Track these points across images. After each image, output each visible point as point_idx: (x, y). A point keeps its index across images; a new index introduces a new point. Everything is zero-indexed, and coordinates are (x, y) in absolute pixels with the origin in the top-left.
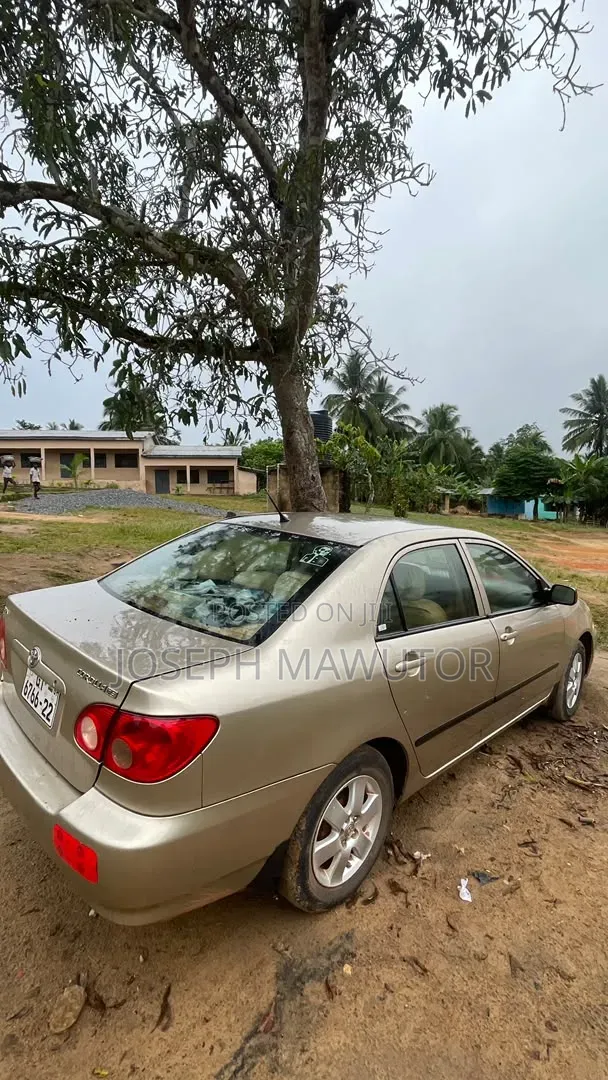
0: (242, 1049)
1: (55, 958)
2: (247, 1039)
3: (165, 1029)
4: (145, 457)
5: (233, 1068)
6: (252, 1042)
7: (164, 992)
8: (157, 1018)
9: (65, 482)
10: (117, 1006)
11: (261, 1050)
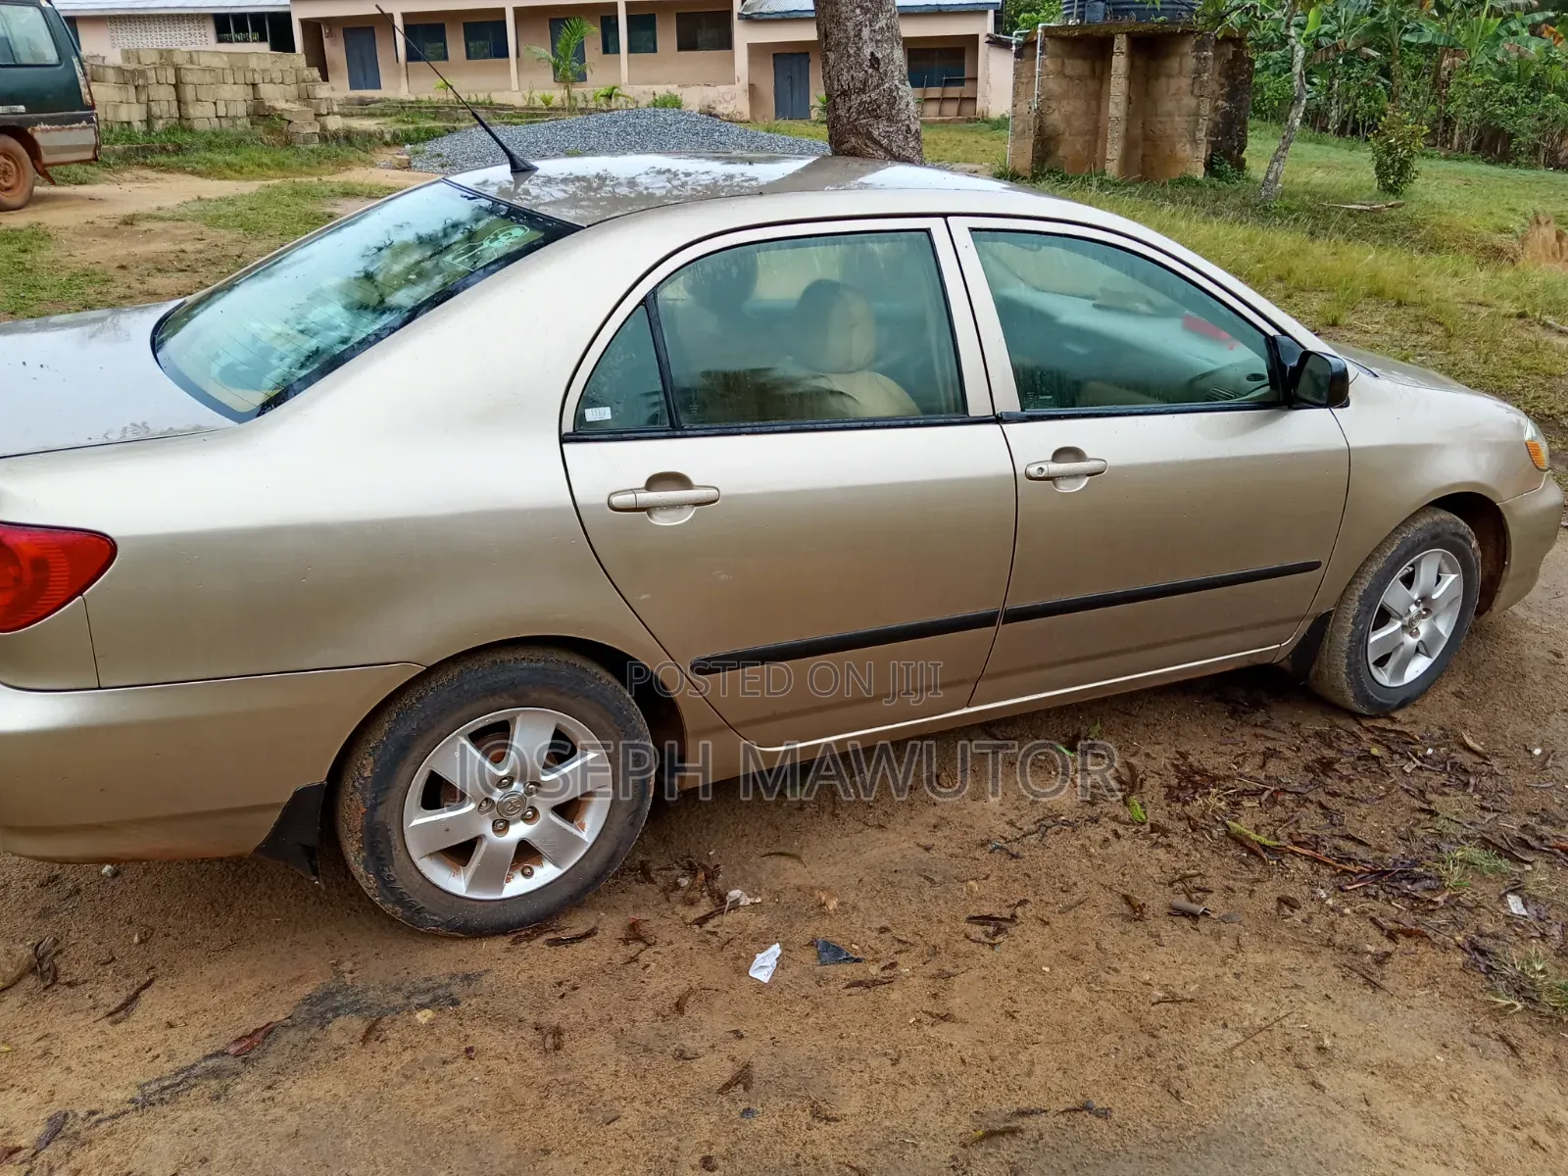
0: (193, 1067)
1: (29, 913)
2: (207, 1058)
3: (116, 1023)
4: (749, 19)
5: (167, 1083)
6: (210, 1063)
7: (143, 983)
8: (112, 1009)
9: (558, 95)
10: (70, 985)
11: (216, 1073)
